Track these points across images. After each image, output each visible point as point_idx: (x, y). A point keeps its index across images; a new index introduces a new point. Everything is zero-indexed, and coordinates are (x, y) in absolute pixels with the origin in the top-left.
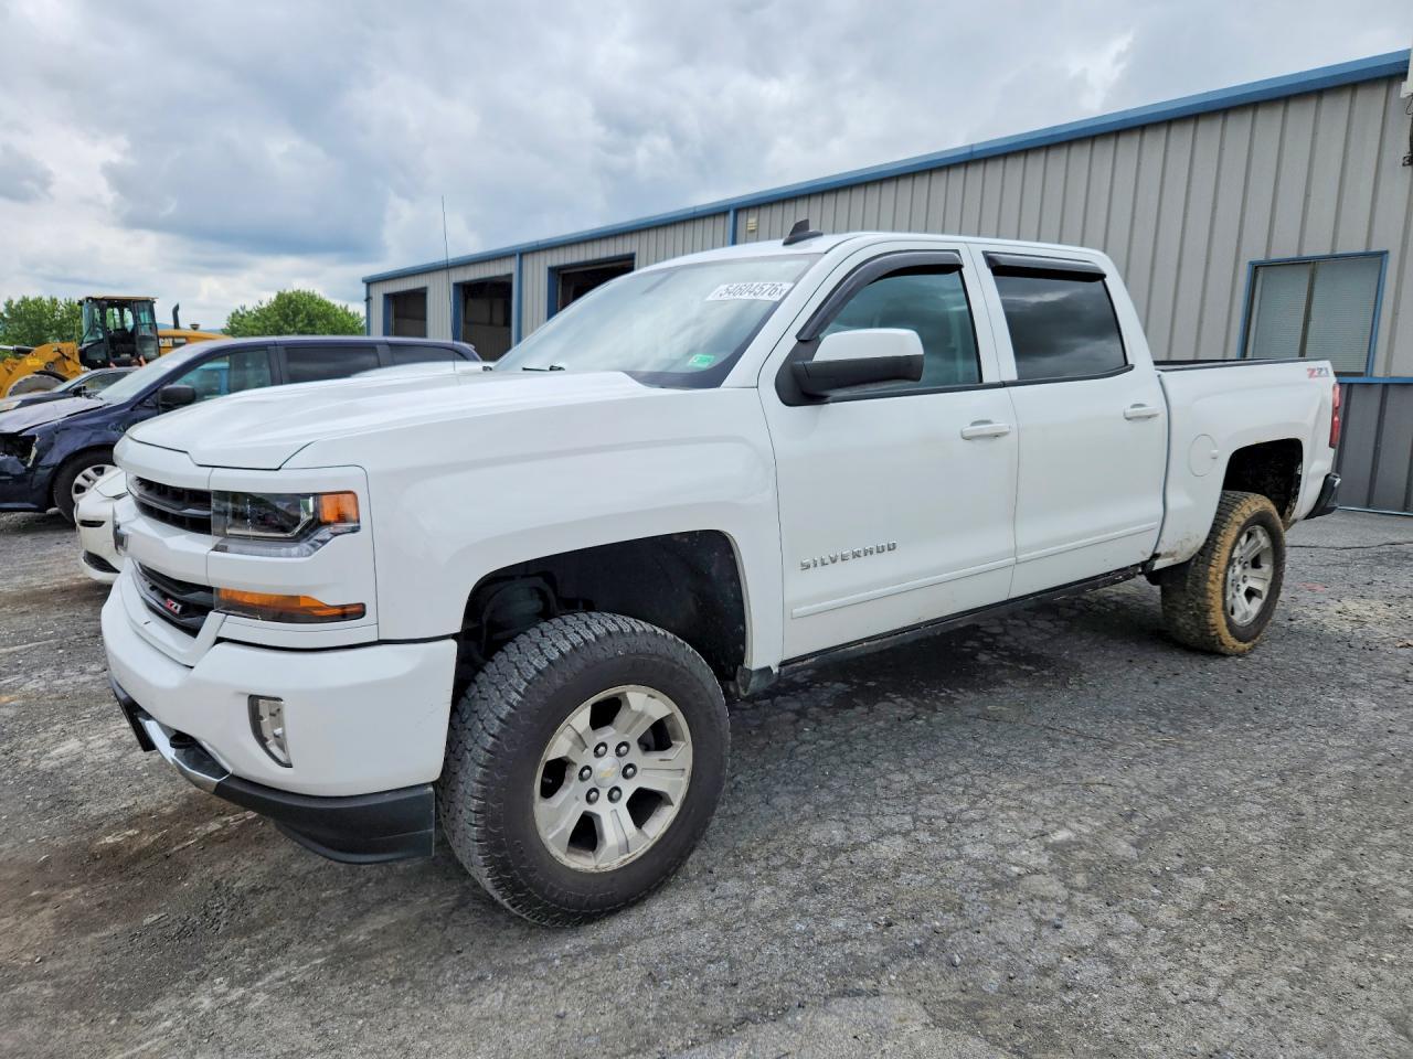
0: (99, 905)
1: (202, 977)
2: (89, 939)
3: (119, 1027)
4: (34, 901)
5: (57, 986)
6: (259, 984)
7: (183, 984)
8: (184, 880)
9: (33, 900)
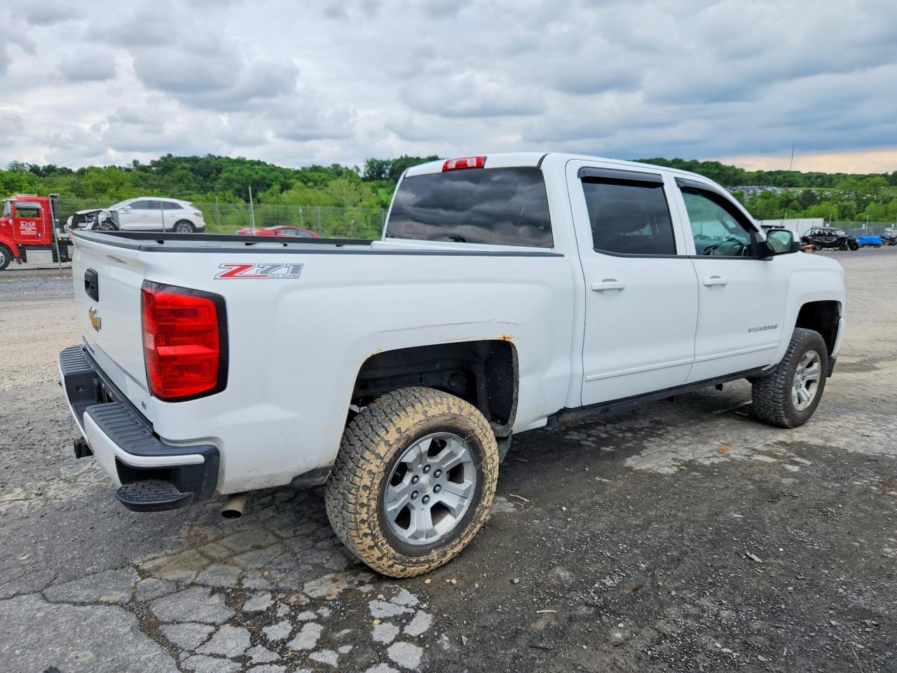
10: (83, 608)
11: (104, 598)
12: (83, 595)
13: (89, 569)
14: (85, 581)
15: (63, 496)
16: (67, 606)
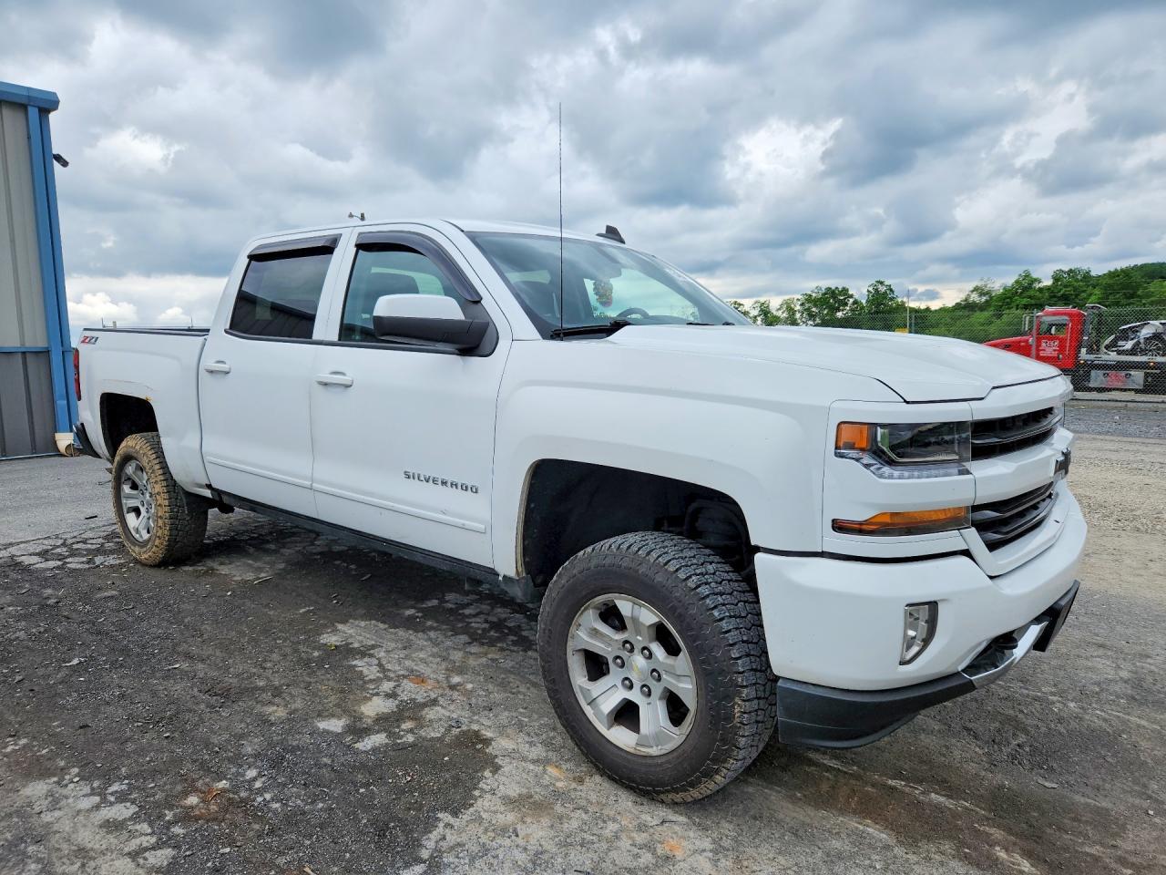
0: (1079, 821)
1: (1061, 720)
2: (1104, 804)
3: (1123, 731)
4: (1133, 864)
5: (1145, 786)
6: (1039, 694)
7: (1073, 724)
8: (1003, 786)
9: (1132, 866)
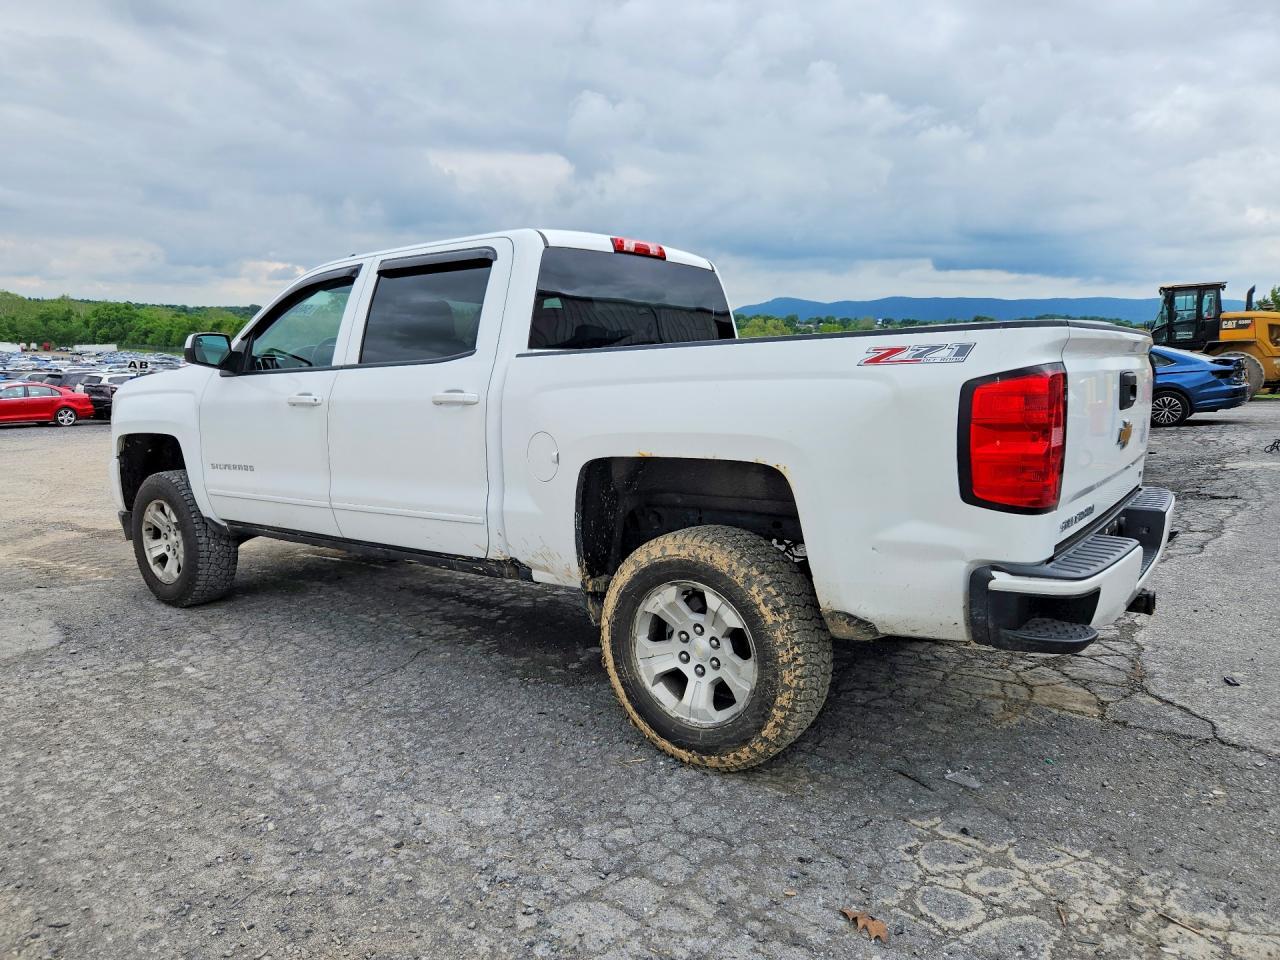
10: (1183, 704)
11: (1158, 703)
12: (1175, 714)
13: (1149, 737)
14: (1165, 726)
15: (1098, 872)
16: (1197, 712)
